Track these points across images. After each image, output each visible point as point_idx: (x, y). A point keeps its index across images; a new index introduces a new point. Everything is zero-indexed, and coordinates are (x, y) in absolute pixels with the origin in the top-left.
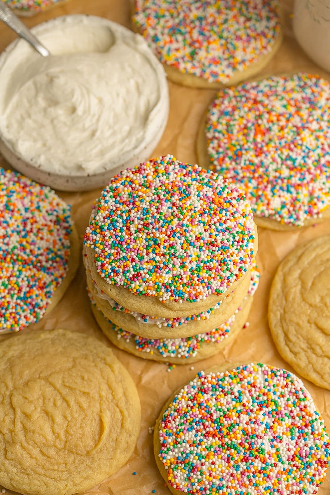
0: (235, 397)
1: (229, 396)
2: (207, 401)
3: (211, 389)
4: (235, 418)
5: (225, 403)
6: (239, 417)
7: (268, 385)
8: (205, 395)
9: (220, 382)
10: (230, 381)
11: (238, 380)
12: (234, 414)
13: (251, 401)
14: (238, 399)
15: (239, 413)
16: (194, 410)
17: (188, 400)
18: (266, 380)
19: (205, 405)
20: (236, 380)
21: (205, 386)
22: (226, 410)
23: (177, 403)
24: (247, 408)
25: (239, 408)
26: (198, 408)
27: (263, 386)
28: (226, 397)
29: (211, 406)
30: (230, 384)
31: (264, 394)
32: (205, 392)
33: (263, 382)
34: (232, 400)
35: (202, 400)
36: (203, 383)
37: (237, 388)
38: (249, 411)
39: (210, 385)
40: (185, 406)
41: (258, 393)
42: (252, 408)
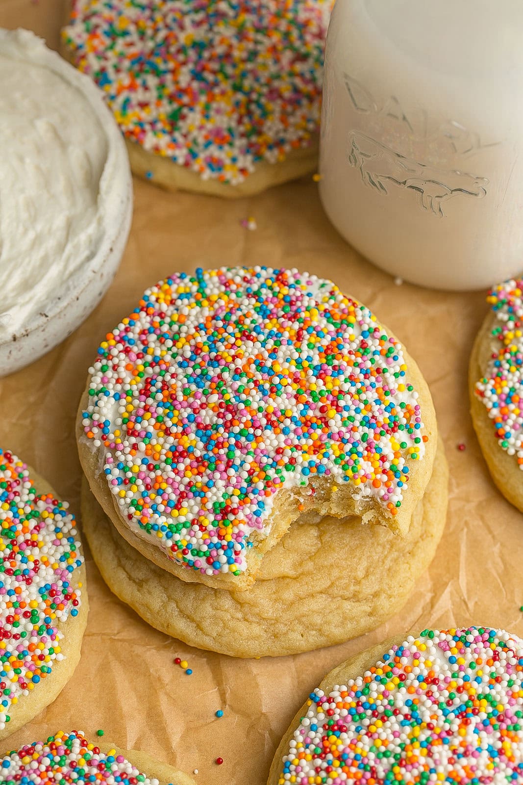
0: (406, 716)
1: (393, 718)
2: (353, 746)
3: (350, 718)
4: (423, 760)
5: (391, 737)
6: (430, 754)
7: (461, 668)
8: (344, 735)
9: (363, 699)
10: (382, 688)
11: (397, 680)
12: (417, 752)
13: (440, 712)
14: (412, 718)
15: (428, 746)
16: (334, 774)
17: (314, 758)
18: (451, 660)
19: (352, 755)
20: (392, 681)
21: (337, 717)
22: (398, 750)
23: (294, 773)
24: (438, 731)
25: (424, 735)
26: (341, 766)
27: (449, 674)
28: (388, 724)
29: (365, 754)
30: (385, 695)
31: (459, 690)
32: (342, 729)
33: (446, 667)
34: (402, 724)
35: (341, 748)
36: (329, 713)
37: (401, 698)
38: (444, 735)
39: (345, 712)
40: (313, 773)
41: (447, 694)
42: (447, 727)
